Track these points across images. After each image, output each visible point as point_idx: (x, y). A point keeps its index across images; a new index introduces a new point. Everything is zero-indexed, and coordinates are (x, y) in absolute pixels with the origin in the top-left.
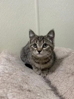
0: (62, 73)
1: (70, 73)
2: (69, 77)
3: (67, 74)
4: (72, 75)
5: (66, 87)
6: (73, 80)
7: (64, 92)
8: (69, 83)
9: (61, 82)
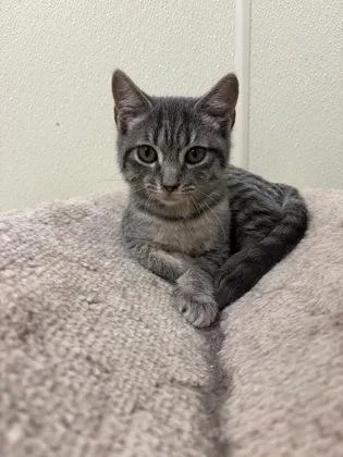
0: (288, 305)
1: (329, 311)
2: (314, 333)
3: (313, 314)
4: (337, 324)
5: (276, 394)
6: (327, 358)
7: (250, 427)
8: (302, 372)
9: (265, 351)
